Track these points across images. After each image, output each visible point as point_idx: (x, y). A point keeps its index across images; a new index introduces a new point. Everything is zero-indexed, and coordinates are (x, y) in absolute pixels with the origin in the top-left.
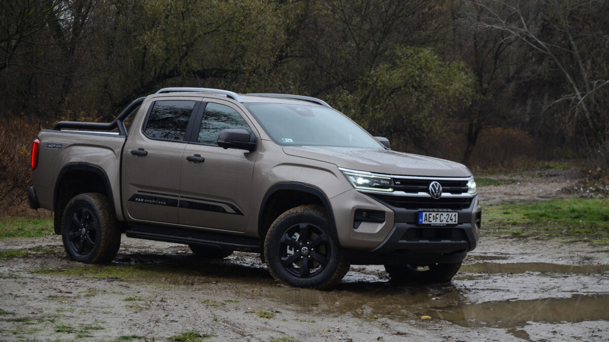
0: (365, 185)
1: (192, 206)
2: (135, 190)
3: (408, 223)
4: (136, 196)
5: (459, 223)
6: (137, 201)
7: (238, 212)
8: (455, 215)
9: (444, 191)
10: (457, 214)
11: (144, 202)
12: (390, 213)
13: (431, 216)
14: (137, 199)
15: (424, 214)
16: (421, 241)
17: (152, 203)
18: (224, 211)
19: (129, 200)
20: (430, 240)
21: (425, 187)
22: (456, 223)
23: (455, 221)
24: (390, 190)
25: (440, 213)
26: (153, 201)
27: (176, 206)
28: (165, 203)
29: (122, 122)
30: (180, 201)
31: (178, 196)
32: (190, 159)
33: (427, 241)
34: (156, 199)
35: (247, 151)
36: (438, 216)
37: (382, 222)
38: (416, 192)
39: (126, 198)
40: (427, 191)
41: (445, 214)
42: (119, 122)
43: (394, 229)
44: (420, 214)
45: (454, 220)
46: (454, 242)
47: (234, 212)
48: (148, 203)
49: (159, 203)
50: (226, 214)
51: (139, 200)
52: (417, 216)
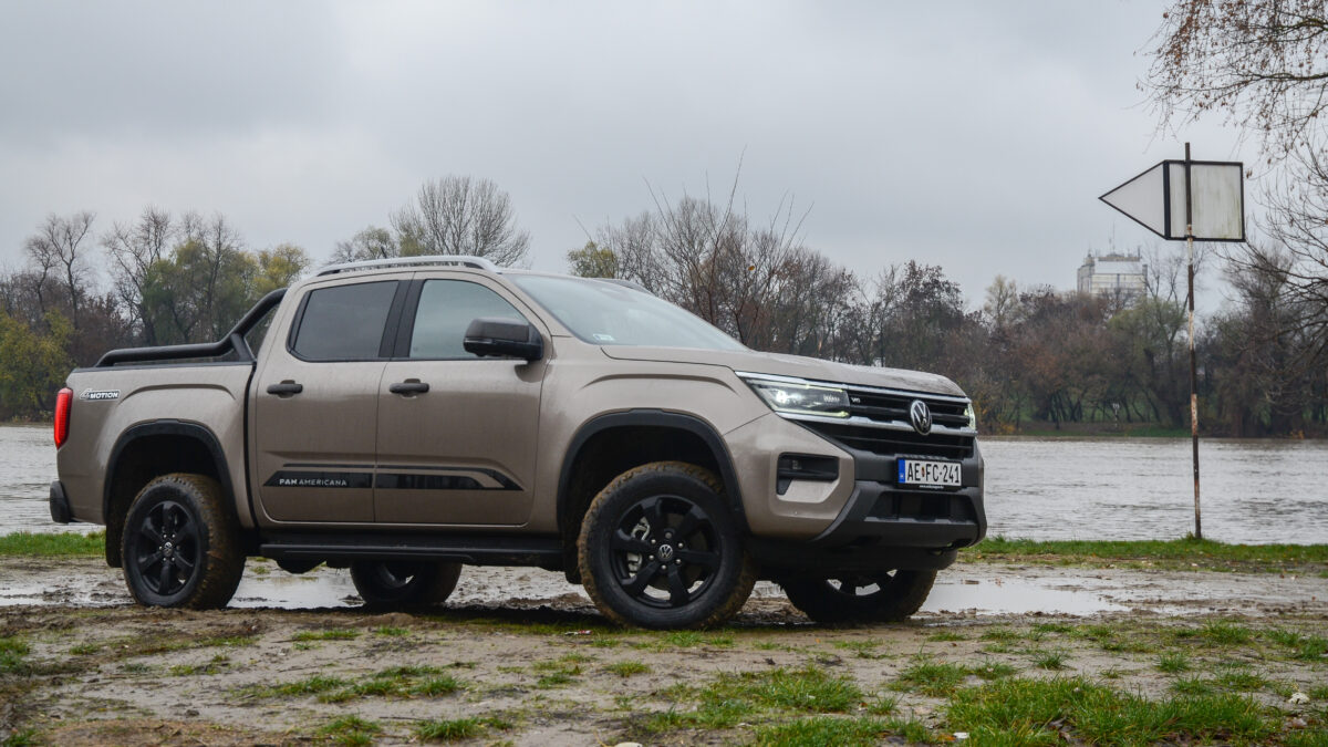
0: (792, 405)
1: (402, 482)
2: (279, 464)
3: (880, 482)
4: (281, 475)
5: (964, 486)
6: (284, 485)
7: (509, 485)
8: (957, 469)
9: (936, 421)
10: (959, 465)
11: (298, 485)
12: (846, 461)
13: (919, 468)
14: (282, 481)
15: (907, 463)
16: (902, 520)
17: (316, 486)
18: (477, 486)
19: (265, 485)
20: (917, 519)
21: (903, 411)
22: (959, 484)
23: (957, 481)
24: (842, 414)
25: (933, 464)
26: (319, 482)
27: (370, 486)
28: (344, 483)
29: (242, 338)
30: (379, 475)
31: (372, 467)
32: (396, 391)
33: (912, 521)
34: (323, 476)
35: (524, 362)
36: (930, 469)
37: (831, 480)
38: (888, 418)
39: (259, 480)
40: (906, 418)
41: (941, 465)
42: (236, 340)
43: (856, 494)
44: (900, 465)
45: (955, 479)
46: (955, 523)
47: (499, 485)
48: (308, 485)
49: (332, 483)
50: (484, 492)
51: (288, 482)
52: (895, 468)
